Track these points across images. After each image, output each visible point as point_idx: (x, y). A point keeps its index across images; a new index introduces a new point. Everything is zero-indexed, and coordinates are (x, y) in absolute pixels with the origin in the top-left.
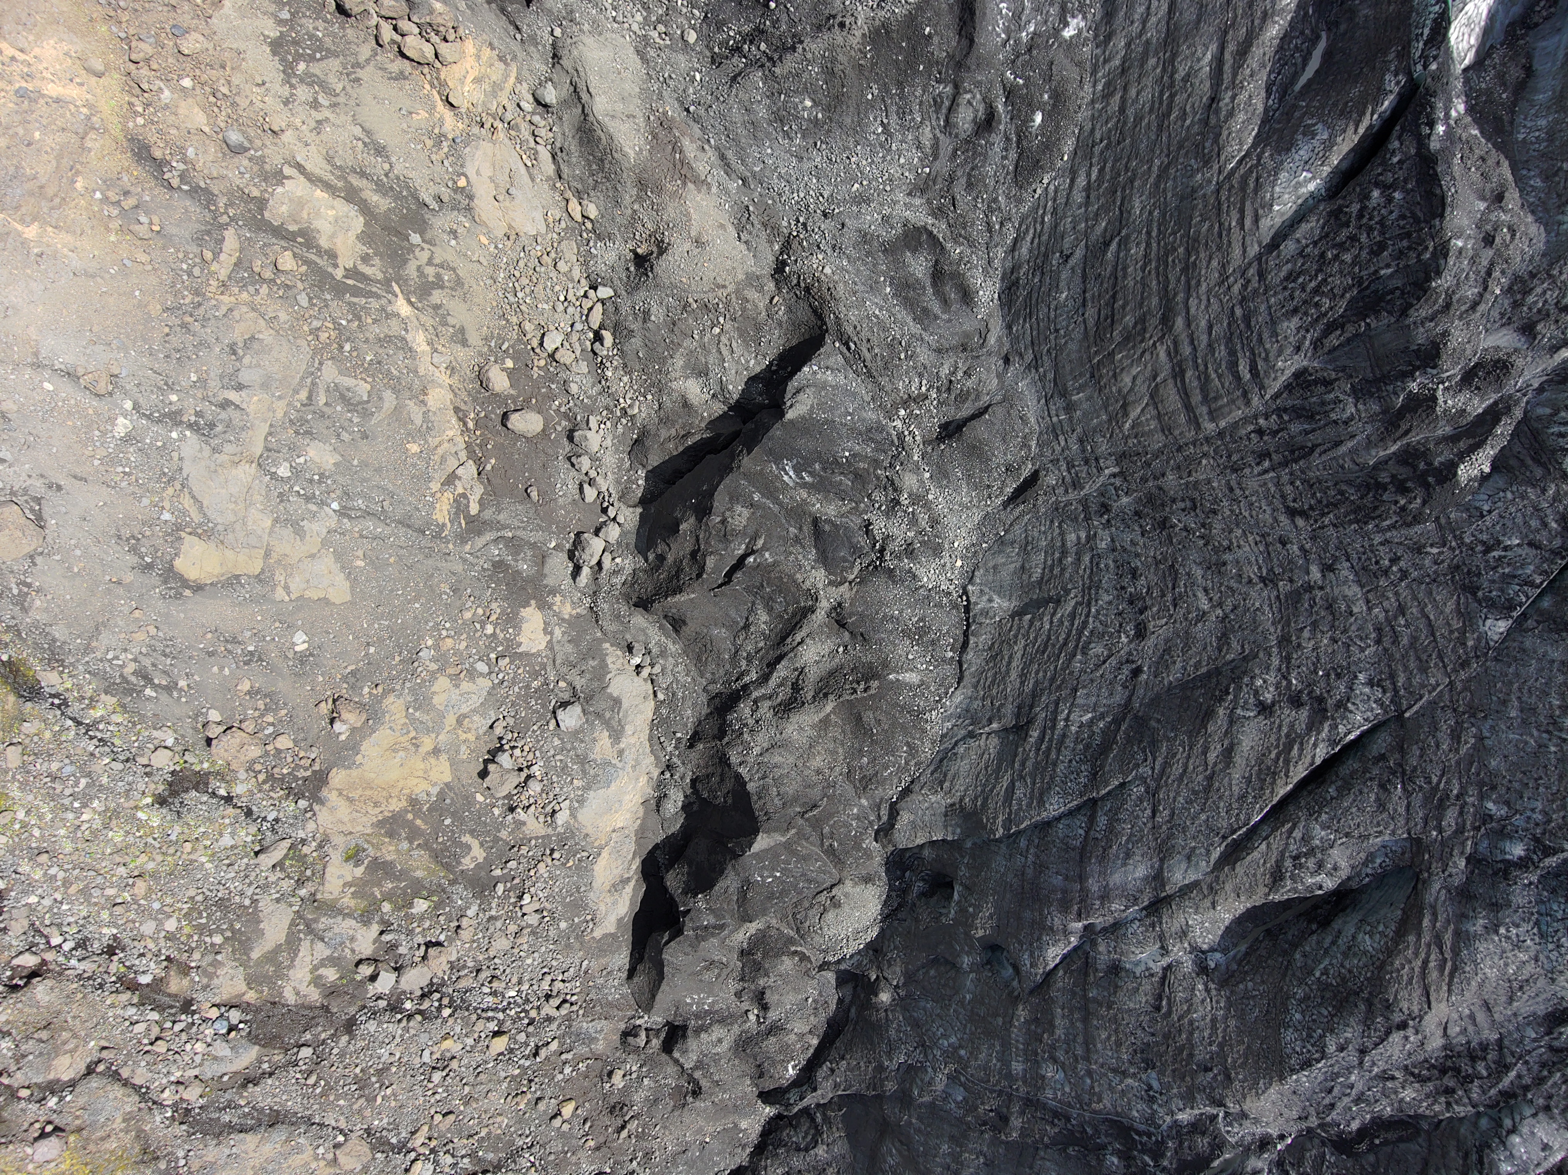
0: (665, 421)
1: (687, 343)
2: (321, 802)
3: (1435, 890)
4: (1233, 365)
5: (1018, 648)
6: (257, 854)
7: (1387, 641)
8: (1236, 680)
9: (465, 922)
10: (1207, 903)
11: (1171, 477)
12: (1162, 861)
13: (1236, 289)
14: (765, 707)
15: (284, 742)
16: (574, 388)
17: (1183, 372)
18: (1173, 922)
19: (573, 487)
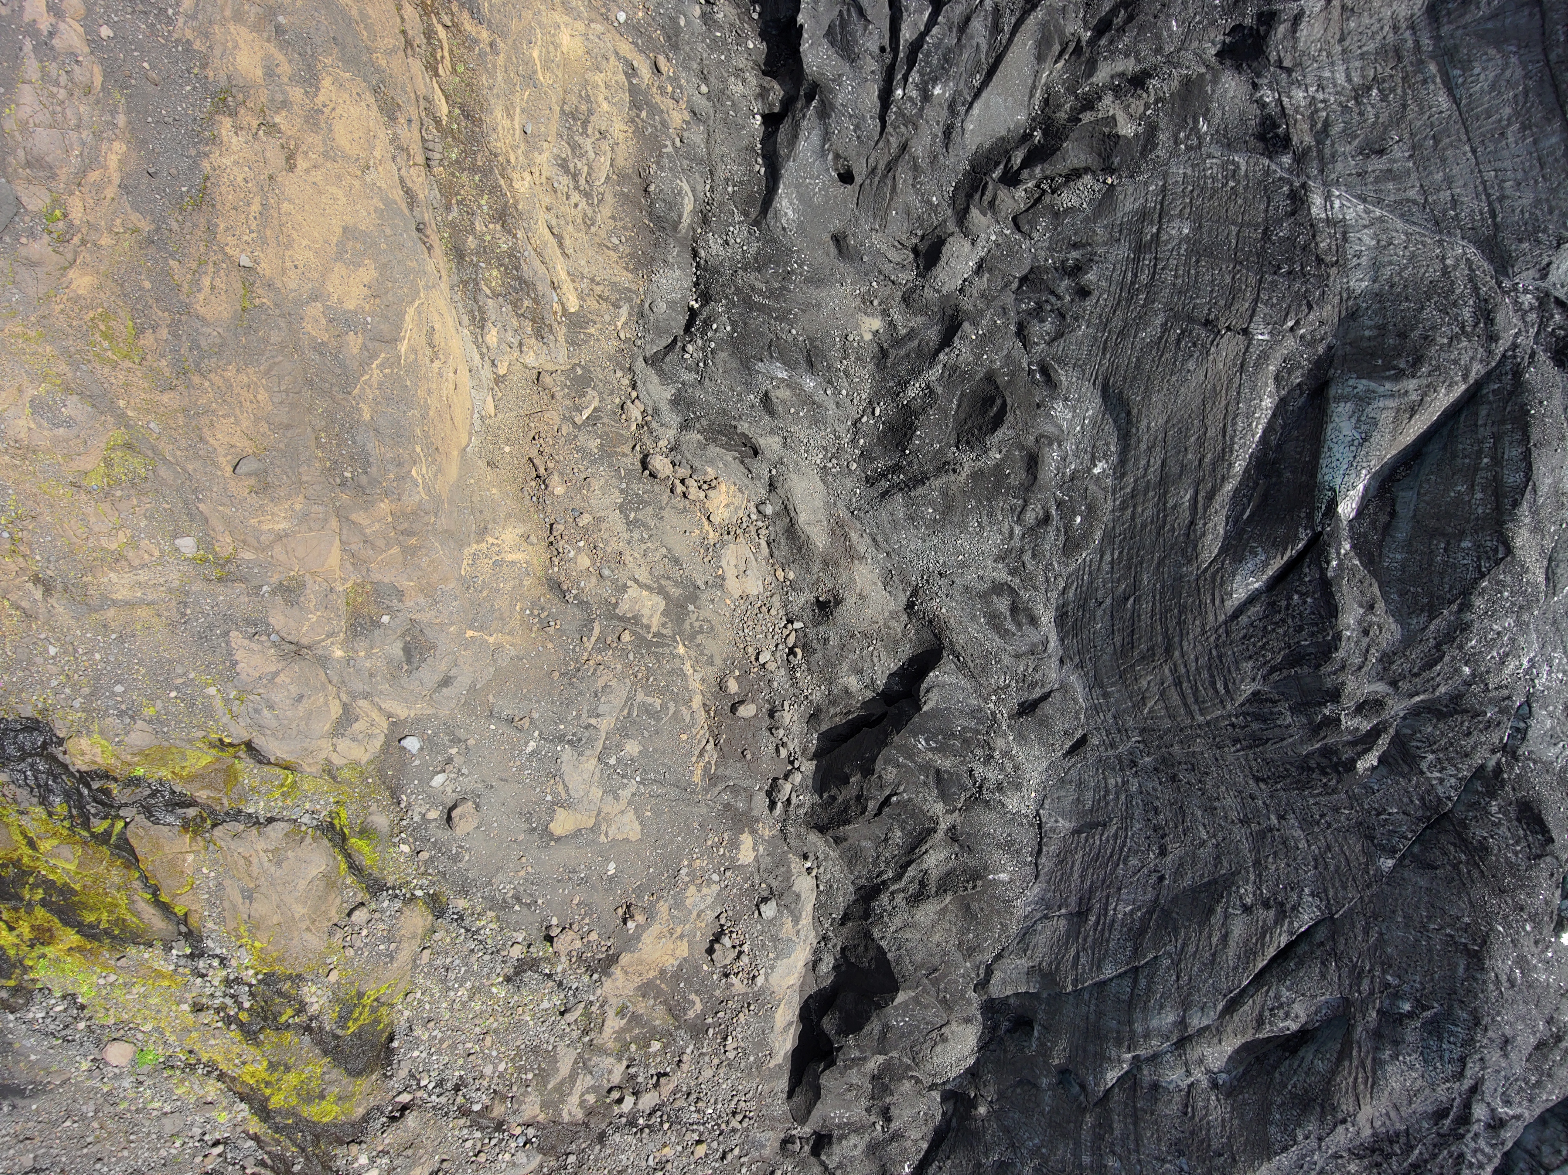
0: (833, 702)
1: (851, 655)
2: (608, 975)
3: (1359, 1031)
4: (1213, 684)
5: (1078, 856)
6: (562, 1014)
7: (1321, 868)
8: (1228, 888)
9: (685, 1058)
10: (1216, 1040)
11: (1176, 747)
12: (1185, 1011)
13: (1212, 639)
14: (899, 898)
15: (594, 936)
16: (775, 684)
17: (1180, 683)
18: (1194, 1053)
19: (771, 749)
